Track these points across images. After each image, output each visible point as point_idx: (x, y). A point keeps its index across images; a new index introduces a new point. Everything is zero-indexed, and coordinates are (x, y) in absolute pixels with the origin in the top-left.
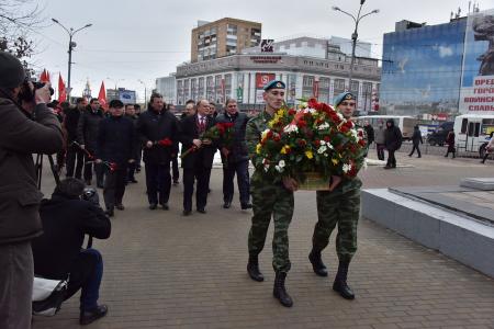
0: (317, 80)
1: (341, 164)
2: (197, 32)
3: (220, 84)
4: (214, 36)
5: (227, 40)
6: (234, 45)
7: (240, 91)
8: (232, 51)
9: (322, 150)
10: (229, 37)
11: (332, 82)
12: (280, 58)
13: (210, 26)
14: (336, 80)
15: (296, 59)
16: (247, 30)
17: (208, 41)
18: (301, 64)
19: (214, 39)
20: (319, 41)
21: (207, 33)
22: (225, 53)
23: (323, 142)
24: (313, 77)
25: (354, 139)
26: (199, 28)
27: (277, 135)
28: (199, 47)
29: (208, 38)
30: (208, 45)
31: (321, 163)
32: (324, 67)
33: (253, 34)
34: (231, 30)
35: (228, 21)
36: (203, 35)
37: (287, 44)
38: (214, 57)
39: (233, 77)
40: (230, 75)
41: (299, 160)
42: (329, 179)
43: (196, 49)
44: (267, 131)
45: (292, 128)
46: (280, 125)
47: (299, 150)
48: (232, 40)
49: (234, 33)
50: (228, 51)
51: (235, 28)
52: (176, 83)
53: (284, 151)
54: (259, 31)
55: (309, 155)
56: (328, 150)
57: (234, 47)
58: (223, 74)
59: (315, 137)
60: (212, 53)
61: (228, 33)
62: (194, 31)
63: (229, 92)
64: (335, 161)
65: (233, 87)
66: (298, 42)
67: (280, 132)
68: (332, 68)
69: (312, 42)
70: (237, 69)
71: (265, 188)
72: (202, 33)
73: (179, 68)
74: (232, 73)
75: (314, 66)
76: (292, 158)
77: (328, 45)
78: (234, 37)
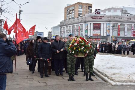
0: (119, 25)
1: (86, 51)
2: (67, 9)
3: (78, 28)
4: (73, 10)
5: (79, 11)
6: (81, 13)
7: (87, 31)
8: (81, 15)
9: (82, 49)
10: (79, 10)
11: (126, 25)
12: (103, 17)
13: (72, 6)
14: (128, 25)
15: (110, 16)
16: (86, 7)
17: (71, 12)
18: (112, 19)
19: (73, 11)
20: (118, 9)
21: (71, 9)
22: (78, 16)
23: (82, 47)
24: (118, 24)
25: (89, 46)
26: (67, 7)
27: (73, 45)
28: (68, 14)
29: (71, 11)
30: (71, 13)
31: (82, 51)
32: (122, 19)
33: (89, 8)
34: (80, 7)
35: (79, 3)
36: (69, 10)
37: (104, 11)
38: (74, 18)
39: (83, 25)
40: (82, 24)
41: (78, 51)
42: (84, 55)
43: (66, 15)
44: (71, 45)
45: (76, 44)
46: (74, 43)
47: (78, 49)
48: (80, 11)
49: (82, 8)
50: (79, 15)
51: (82, 6)
52: (59, 29)
53: (74, 49)
54: (91, 7)
55: (80, 50)
56: (83, 49)
57: (81, 14)
58: (79, 24)
59: (81, 46)
60: (73, 17)
61: (79, 8)
62: (65, 8)
63: (82, 31)
64: (85, 51)
65: (83, 29)
66: (109, 10)
67: (74, 45)
68: (126, 19)
69: (115, 9)
70: (85, 22)
71: (70, 57)
72: (68, 9)
73: (61, 23)
74: (83, 23)
75: (118, 19)
76: (76, 50)
77: (122, 11)
78: (82, 10)
